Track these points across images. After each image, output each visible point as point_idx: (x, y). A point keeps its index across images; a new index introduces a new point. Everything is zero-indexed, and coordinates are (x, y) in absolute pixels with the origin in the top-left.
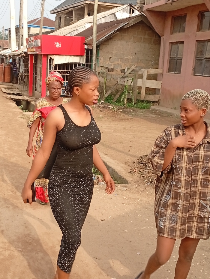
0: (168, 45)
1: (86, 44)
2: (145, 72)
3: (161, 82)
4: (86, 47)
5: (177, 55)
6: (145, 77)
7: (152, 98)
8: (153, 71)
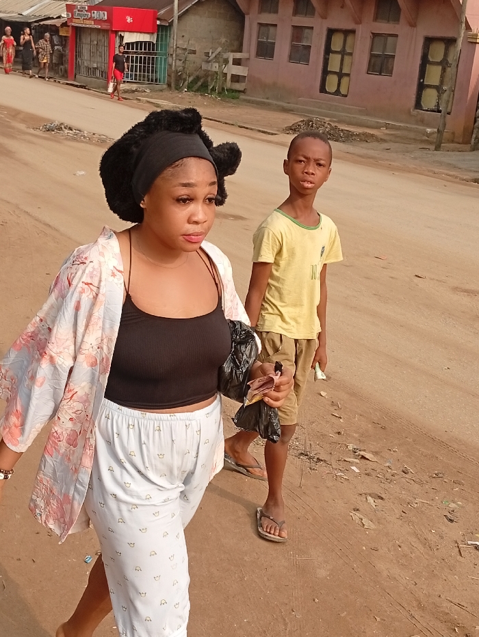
0: (255, 27)
1: (159, 19)
2: (231, 56)
3: (247, 68)
4: (158, 22)
5: (267, 39)
6: (231, 61)
7: (237, 86)
8: (238, 55)
